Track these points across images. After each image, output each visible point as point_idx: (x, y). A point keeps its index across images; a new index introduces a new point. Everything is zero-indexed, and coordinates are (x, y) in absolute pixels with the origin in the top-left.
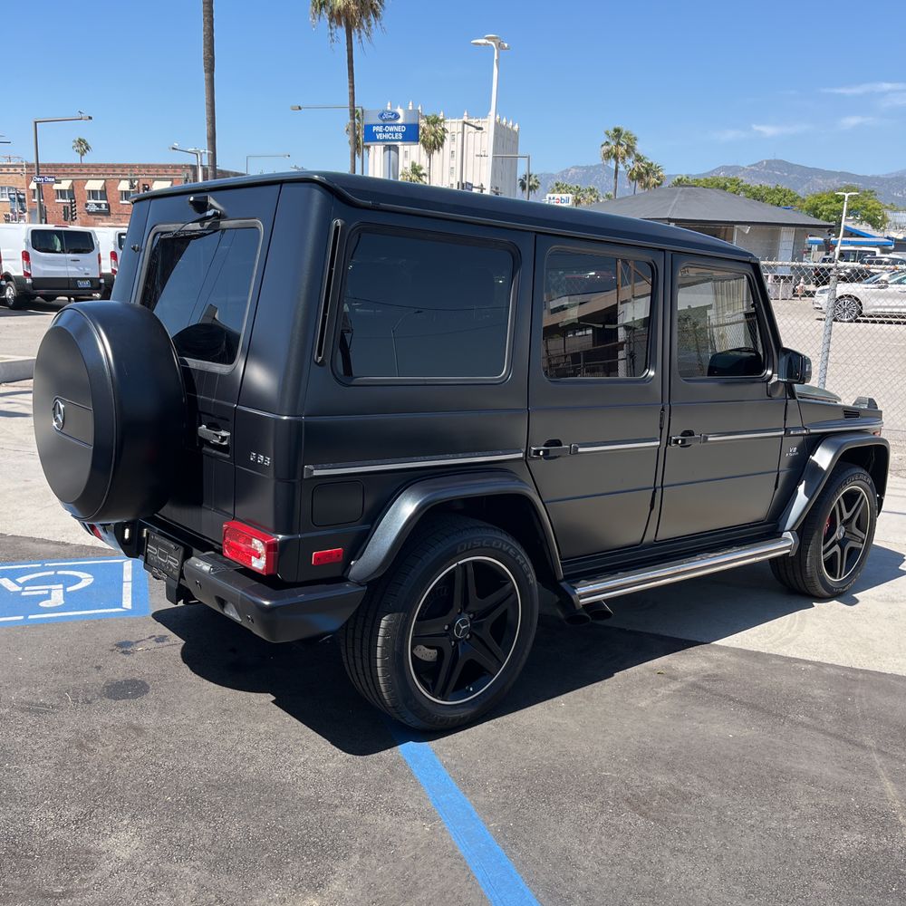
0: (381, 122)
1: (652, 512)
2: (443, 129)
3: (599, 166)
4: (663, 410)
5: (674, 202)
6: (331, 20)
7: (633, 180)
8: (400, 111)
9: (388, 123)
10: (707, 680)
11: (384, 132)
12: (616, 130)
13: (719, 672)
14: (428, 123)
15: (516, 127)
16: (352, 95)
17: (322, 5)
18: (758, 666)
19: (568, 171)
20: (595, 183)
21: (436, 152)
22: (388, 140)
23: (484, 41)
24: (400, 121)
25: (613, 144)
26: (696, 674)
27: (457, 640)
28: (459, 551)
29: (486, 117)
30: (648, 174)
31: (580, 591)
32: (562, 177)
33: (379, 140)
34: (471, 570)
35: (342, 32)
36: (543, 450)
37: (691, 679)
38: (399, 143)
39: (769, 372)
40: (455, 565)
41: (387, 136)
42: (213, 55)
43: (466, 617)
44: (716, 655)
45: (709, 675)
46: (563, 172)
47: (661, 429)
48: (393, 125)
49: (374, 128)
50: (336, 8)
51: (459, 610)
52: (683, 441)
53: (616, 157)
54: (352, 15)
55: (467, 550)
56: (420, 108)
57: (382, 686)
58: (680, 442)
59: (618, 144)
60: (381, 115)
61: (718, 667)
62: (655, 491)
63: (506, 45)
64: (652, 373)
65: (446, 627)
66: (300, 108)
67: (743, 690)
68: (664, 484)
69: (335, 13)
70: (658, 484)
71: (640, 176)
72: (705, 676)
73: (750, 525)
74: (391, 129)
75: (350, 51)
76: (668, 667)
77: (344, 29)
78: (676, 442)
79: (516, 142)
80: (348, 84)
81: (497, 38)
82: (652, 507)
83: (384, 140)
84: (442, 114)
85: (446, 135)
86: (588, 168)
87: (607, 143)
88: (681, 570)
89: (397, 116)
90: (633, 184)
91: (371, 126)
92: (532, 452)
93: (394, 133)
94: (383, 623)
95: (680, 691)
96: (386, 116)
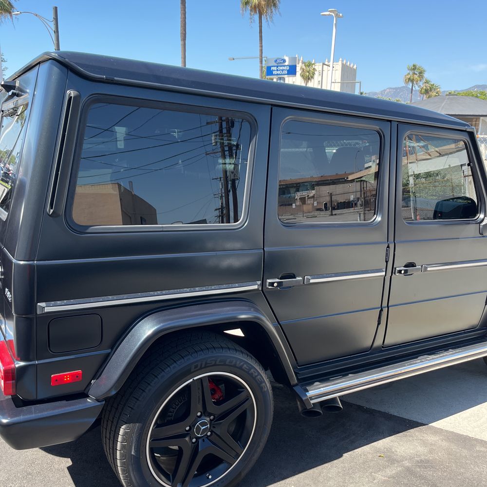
0: (276, 65)
1: (379, 326)
2: (314, 69)
3: (403, 87)
4: (388, 247)
5: (443, 104)
6: (251, 11)
7: (422, 94)
8: (287, 59)
9: (280, 65)
10: (419, 467)
11: (277, 70)
12: (414, 66)
13: (430, 457)
14: (305, 65)
15: (355, 67)
16: (261, 51)
17: (247, 3)
18: (465, 452)
19: (385, 90)
20: (401, 97)
21: (309, 81)
22: (279, 74)
23: (327, 13)
24: (287, 63)
25: (411, 73)
26: (411, 459)
27: (197, 438)
28: (192, 370)
29: (338, 62)
30: (431, 90)
31: (312, 392)
32: (382, 94)
33: (275, 75)
34: (206, 384)
35: (257, 17)
36: (277, 282)
37: (407, 464)
38: (286, 76)
39: (482, 216)
40: (191, 380)
41: (279, 72)
42: (185, 31)
43: (207, 420)
44: (431, 438)
45: (421, 461)
46: (382, 91)
47: (387, 262)
48: (282, 66)
49: (272, 68)
50: (253, 4)
51: (199, 414)
52: (406, 271)
53: (412, 81)
54: (262, 7)
55: (201, 368)
56: (297, 56)
57: (123, 481)
58: (403, 272)
59: (414, 73)
60: (276, 61)
61: (431, 452)
62: (382, 310)
63: (341, 15)
64: (379, 219)
65: (188, 428)
66: (234, 59)
67: (449, 479)
68: (389, 304)
69: (253, 6)
70: (385, 304)
71: (427, 92)
72: (418, 461)
73: (464, 331)
74: (281, 68)
75: (261, 27)
76: (389, 450)
77: (258, 15)
78: (400, 272)
79: (355, 75)
80: (259, 45)
81: (335, 11)
82: (379, 324)
83: (277, 75)
84: (314, 61)
85: (315, 72)
86: (396, 89)
87: (409, 74)
88: (403, 371)
89: (284, 61)
90: (422, 96)
91: (271, 67)
92: (268, 284)
93: (283, 70)
94: (122, 431)
95: (394, 478)
96: (278, 61)
